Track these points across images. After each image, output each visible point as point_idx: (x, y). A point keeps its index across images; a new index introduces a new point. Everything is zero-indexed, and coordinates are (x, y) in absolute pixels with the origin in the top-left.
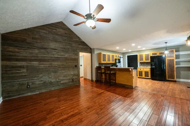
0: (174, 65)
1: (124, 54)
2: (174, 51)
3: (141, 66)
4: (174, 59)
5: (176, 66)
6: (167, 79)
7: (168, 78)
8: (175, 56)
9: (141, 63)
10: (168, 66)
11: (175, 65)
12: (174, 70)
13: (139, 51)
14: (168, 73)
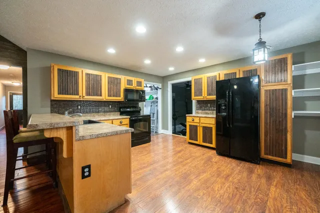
0: (286, 110)
1: (164, 79)
2: (289, 61)
3: (200, 111)
4: (286, 90)
5: (292, 114)
6: (263, 155)
7: (266, 154)
8: (289, 80)
9: (199, 102)
10: (266, 112)
11: (289, 111)
12: (286, 128)
13: (195, 70)
14: (266, 135)
